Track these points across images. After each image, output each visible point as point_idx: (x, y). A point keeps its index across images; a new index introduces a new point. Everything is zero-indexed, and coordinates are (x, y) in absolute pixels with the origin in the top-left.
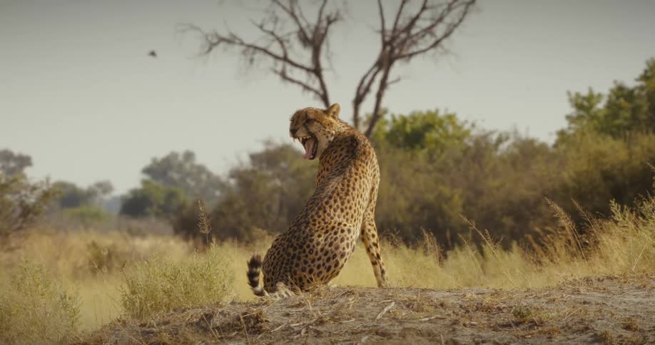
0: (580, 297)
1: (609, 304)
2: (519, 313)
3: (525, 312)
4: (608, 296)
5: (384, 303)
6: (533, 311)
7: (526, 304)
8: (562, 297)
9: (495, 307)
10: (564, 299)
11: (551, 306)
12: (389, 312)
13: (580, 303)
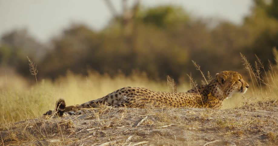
0: (255, 113)
1: (272, 117)
2: (220, 122)
3: (223, 122)
4: (272, 113)
5: (141, 117)
6: (228, 121)
7: (224, 117)
8: (245, 113)
9: (206, 119)
10: (246, 114)
11: (239, 119)
12: (144, 122)
13: (255, 117)
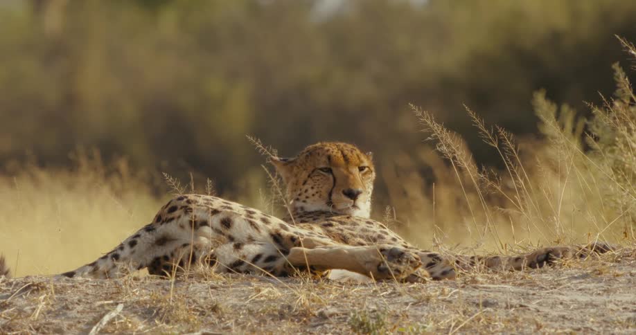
0: (476, 293)
1: (533, 305)
2: (362, 324)
3: (372, 322)
4: (531, 292)
5: (102, 306)
6: (387, 320)
7: (374, 307)
8: (443, 293)
9: (316, 313)
10: (447, 298)
11: (423, 311)
12: (111, 322)
13: (478, 305)
